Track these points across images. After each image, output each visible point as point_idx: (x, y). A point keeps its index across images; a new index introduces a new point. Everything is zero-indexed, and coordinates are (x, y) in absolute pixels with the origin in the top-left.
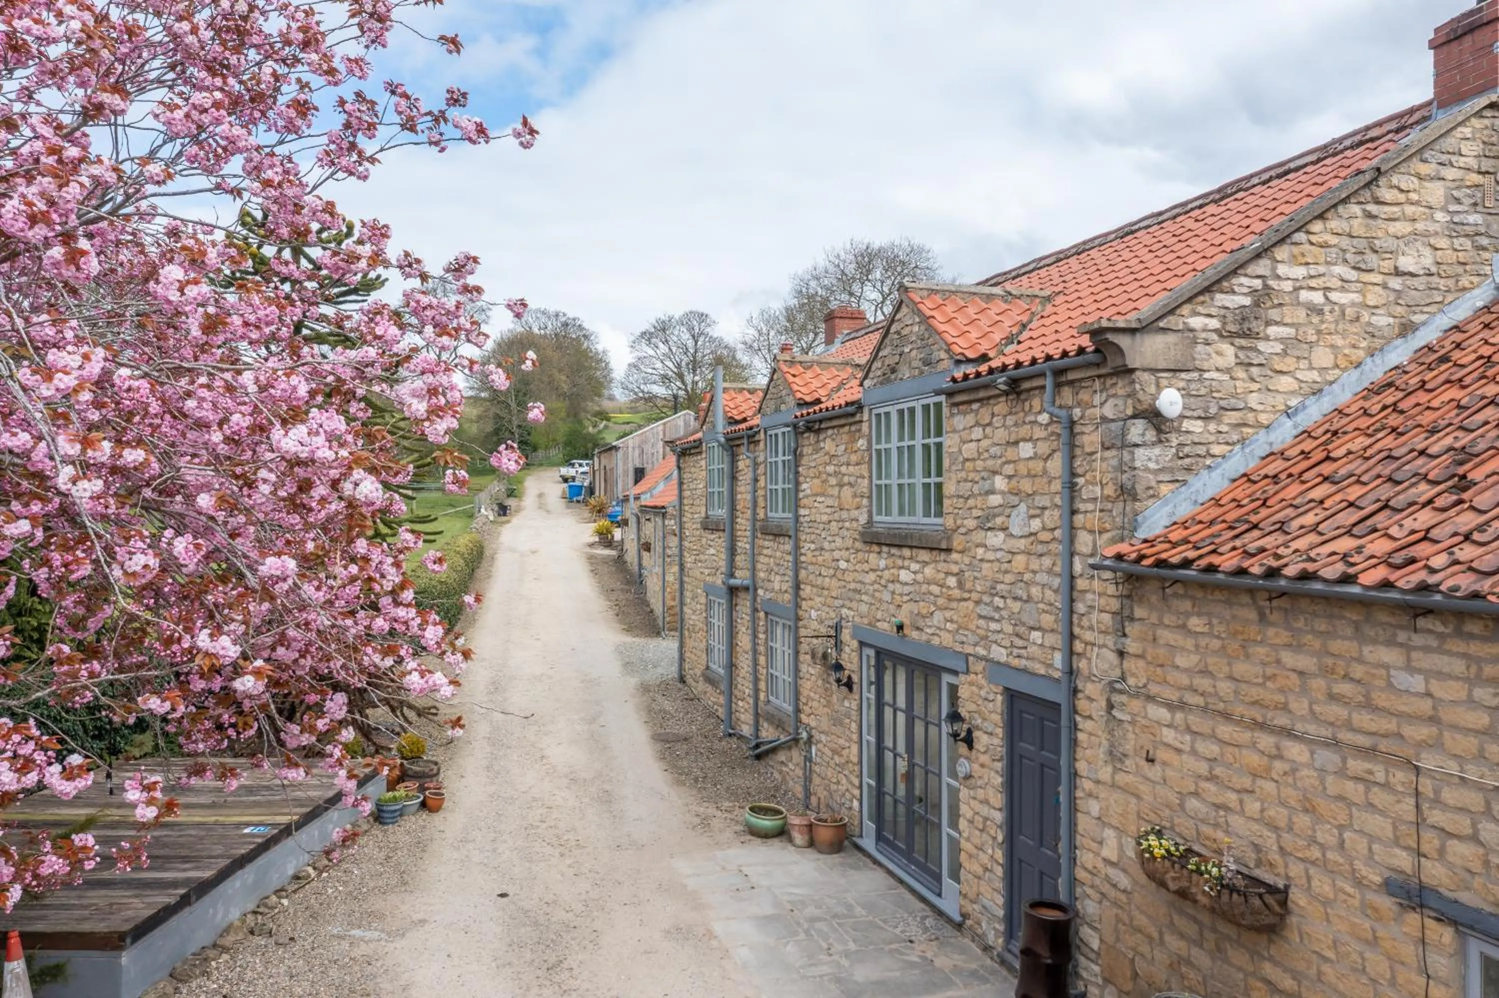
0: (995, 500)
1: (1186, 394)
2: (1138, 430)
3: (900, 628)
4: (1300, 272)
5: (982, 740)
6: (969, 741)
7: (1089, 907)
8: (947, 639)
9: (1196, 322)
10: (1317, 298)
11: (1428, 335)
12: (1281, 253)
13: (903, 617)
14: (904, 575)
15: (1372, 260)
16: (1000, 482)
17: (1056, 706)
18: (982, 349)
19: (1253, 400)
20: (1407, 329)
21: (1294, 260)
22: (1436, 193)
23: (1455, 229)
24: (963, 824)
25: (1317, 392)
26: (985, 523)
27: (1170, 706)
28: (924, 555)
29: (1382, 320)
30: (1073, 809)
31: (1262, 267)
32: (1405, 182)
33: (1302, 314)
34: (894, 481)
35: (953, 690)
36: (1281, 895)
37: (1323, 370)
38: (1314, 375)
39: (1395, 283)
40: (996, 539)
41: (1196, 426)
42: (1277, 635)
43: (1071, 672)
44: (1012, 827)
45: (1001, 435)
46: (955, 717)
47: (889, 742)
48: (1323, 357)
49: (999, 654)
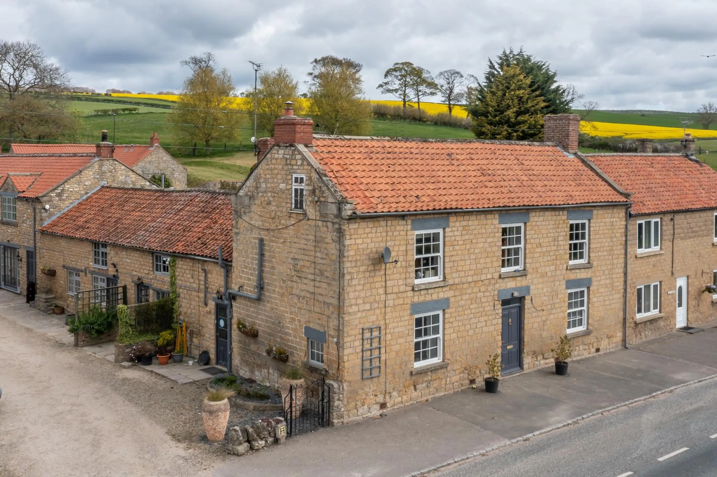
0: (25, 218)
1: (50, 205)
2: (43, 211)
3: (8, 241)
4: (69, 186)
5: (23, 260)
6: (21, 260)
7: (38, 282)
8: (17, 243)
9: (52, 195)
10: (72, 190)
11: (89, 195)
12: (66, 184)
13: (9, 239)
14: (9, 231)
15: (81, 184)
16: (25, 215)
17: (32, 252)
18: (23, 190)
19: (61, 205)
20: (87, 193)
21: (68, 185)
22: (91, 173)
23: (94, 178)
24: (20, 276)
25: (72, 203)
26: (23, 222)
27: (46, 250)
28: (13, 227)
29: (82, 192)
30: (36, 267)
31: (63, 186)
32: (87, 172)
33: (69, 192)
34: (7, 212)
35: (18, 252)
36: (55, 271)
37: (73, 200)
38: (71, 201)
39: (85, 187)
40: (25, 225)
41: (52, 210)
42: (54, 239)
43: (35, 246)
44: (28, 274)
45: (25, 207)
46: (18, 256)
47: (6, 264)
48: (73, 198)
49: (26, 244)
